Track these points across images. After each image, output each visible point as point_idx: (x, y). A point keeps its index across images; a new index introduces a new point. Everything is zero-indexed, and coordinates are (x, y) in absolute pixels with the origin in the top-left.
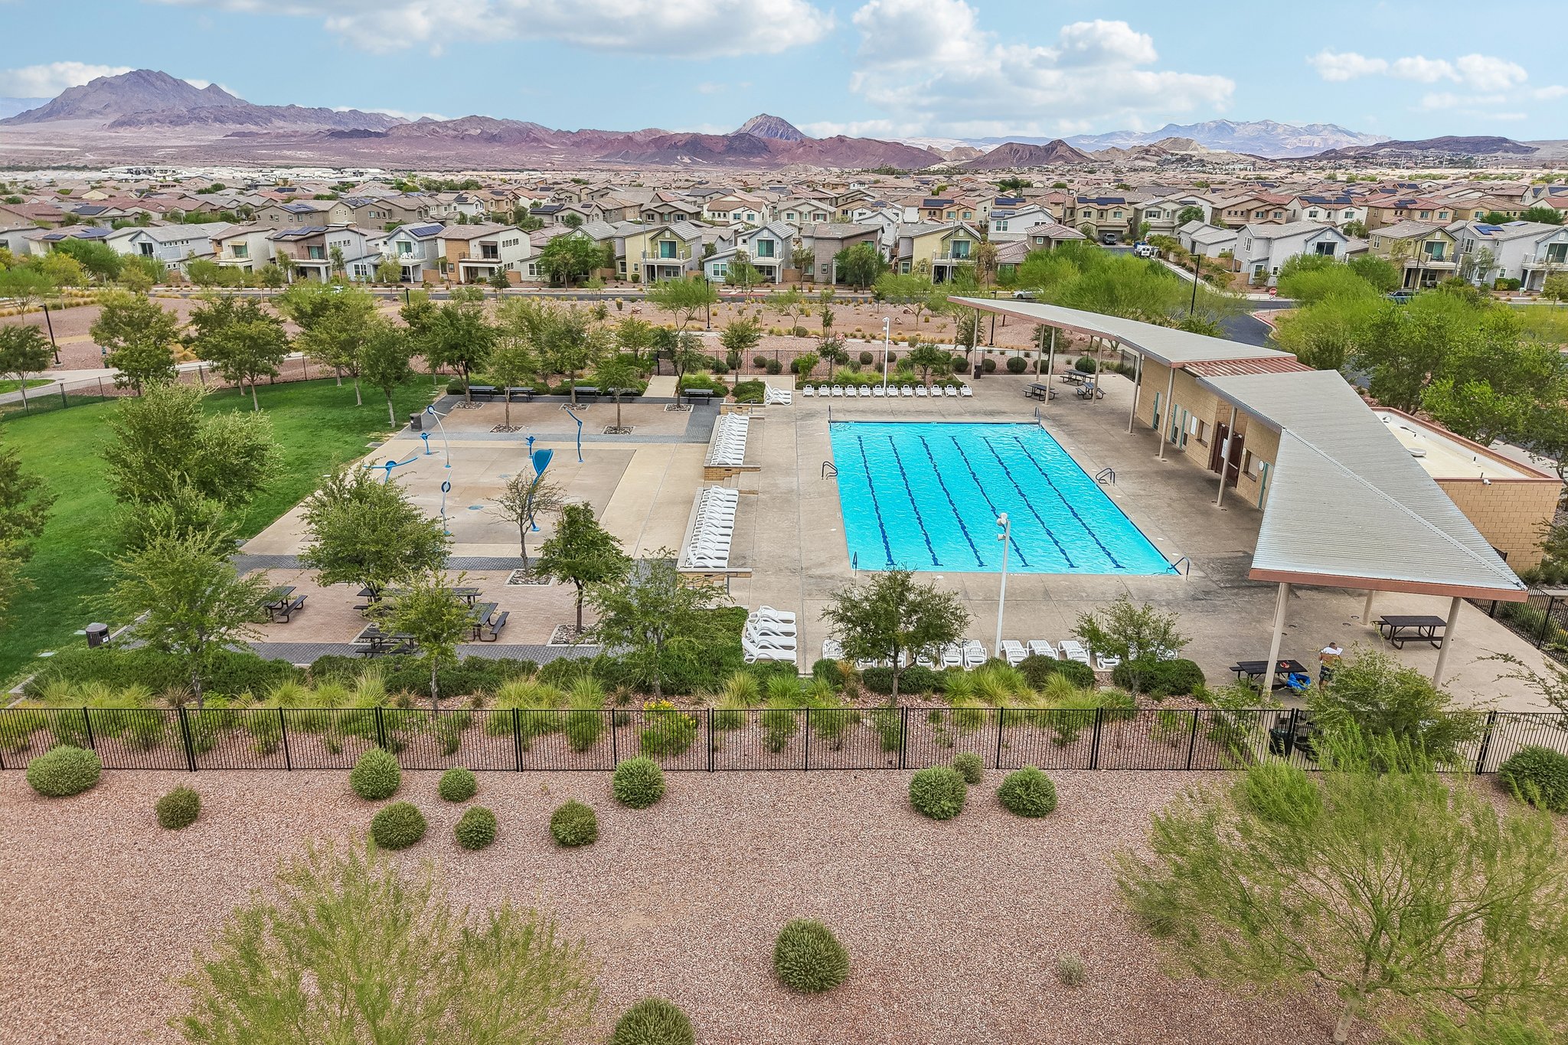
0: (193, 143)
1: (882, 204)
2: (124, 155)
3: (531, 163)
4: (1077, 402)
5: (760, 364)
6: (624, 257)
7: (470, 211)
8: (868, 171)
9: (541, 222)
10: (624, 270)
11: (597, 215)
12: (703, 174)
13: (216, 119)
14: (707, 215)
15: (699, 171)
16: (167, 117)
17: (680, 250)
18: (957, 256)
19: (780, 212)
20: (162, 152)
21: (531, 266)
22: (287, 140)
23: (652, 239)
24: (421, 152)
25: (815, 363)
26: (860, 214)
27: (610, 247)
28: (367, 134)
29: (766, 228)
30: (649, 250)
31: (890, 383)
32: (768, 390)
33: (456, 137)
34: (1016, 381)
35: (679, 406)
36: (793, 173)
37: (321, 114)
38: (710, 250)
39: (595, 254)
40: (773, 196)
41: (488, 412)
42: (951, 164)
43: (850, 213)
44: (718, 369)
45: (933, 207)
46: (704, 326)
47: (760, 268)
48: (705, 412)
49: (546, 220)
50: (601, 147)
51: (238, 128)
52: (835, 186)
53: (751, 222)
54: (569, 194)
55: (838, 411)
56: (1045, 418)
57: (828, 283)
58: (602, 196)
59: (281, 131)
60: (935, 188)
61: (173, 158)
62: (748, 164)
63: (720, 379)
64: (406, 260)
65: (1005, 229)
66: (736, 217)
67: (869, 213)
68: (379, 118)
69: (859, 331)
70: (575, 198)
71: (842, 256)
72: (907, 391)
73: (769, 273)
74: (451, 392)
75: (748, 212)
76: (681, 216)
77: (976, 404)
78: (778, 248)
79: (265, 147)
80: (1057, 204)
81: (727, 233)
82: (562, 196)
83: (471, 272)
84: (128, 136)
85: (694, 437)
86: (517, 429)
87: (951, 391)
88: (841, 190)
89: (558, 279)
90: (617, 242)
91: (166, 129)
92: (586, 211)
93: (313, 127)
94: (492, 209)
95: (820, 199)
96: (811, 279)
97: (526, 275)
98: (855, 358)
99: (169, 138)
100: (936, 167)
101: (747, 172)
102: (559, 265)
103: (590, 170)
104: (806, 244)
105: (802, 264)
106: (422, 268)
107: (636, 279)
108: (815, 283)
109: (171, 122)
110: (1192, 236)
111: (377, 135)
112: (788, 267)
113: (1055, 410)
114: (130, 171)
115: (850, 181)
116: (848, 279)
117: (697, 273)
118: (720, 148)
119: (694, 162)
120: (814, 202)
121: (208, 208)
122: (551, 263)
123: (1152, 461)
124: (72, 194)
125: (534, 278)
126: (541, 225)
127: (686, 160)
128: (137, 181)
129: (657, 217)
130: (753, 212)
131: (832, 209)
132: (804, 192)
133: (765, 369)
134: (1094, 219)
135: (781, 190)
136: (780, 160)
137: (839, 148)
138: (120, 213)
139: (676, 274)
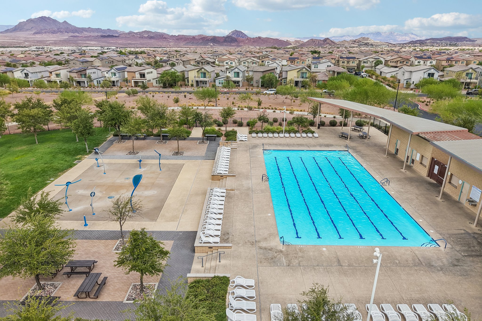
0: (59, 39)
1: (274, 59)
2: (37, 43)
3: (163, 45)
4: (360, 140)
5: (235, 122)
6: (188, 78)
7: (140, 61)
8: (268, 48)
9: (162, 65)
10: (188, 82)
11: (181, 63)
12: (216, 49)
13: (66, 32)
14: (217, 63)
15: (215, 48)
16: (51, 31)
17: (207, 75)
18: (303, 77)
19: (241, 61)
20: (49, 42)
21: (156, 81)
22: (88, 38)
23: (198, 72)
24: (129, 42)
25: (256, 122)
26: (268, 62)
27: (184, 74)
28: (112, 36)
29: (237, 68)
30: (196, 75)
31: (286, 131)
32: (238, 135)
33: (140, 37)
34: (334, 130)
35: (203, 142)
36: (245, 48)
37: (98, 30)
38: (218, 75)
39: (178, 77)
40: (239, 56)
41: (127, 145)
42: (294, 46)
43: (264, 62)
44: (219, 125)
45: (292, 60)
46: (215, 104)
47: (235, 82)
48: (214, 144)
49: (164, 64)
50: (185, 40)
51: (73, 34)
52: (258, 53)
53: (232, 65)
54: (173, 56)
55: (266, 144)
56: (350, 148)
57: (258, 87)
58: (184, 56)
59: (86, 35)
60: (290, 53)
61: (52, 44)
62: (231, 46)
63: (220, 129)
64: (114, 79)
65: (317, 67)
66: (226, 63)
67: (271, 62)
68: (116, 31)
69: (270, 106)
70: (175, 57)
71: (263, 78)
72: (293, 135)
73: (238, 83)
74: (114, 135)
75: (231, 62)
76: (208, 63)
77: (321, 141)
78: (241, 75)
79: (81, 40)
80: (332, 59)
81: (224, 69)
82: (170, 56)
83: (136, 83)
84: (39, 37)
85: (208, 157)
86: (137, 153)
87: (310, 135)
88: (261, 54)
89: (166, 85)
90: (186, 73)
91: (51, 35)
92: (177, 61)
93: (96, 34)
94: (147, 61)
95: (254, 57)
96: (252, 85)
97: (155, 84)
98: (271, 120)
99: (52, 38)
100: (289, 46)
101: (230, 48)
102: (165, 81)
103: (182, 47)
104: (251, 74)
105: (249, 80)
106: (120, 81)
107: (192, 85)
108: (253, 87)
109: (52, 33)
110: (380, 70)
111: (116, 37)
112: (244, 81)
113: (353, 144)
114: (37, 48)
115: (263, 51)
116: (265, 85)
117: (213, 83)
118: (222, 40)
119: (214, 45)
120: (252, 58)
121: (55, 60)
122: (163, 80)
123: (401, 172)
124: (14, 56)
125: (157, 85)
126: (162, 66)
127: (212, 44)
128: (38, 51)
129: (200, 63)
130: (232, 62)
131: (258, 61)
132: (249, 54)
133: (237, 124)
134: (345, 64)
135: (241, 54)
136: (240, 44)
137: (259, 40)
138: (25, 62)
139: (206, 84)
